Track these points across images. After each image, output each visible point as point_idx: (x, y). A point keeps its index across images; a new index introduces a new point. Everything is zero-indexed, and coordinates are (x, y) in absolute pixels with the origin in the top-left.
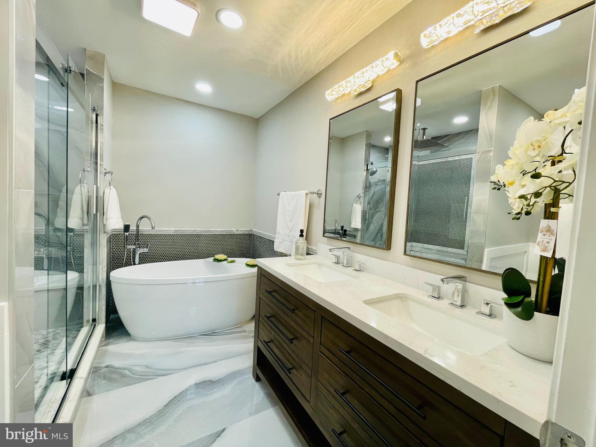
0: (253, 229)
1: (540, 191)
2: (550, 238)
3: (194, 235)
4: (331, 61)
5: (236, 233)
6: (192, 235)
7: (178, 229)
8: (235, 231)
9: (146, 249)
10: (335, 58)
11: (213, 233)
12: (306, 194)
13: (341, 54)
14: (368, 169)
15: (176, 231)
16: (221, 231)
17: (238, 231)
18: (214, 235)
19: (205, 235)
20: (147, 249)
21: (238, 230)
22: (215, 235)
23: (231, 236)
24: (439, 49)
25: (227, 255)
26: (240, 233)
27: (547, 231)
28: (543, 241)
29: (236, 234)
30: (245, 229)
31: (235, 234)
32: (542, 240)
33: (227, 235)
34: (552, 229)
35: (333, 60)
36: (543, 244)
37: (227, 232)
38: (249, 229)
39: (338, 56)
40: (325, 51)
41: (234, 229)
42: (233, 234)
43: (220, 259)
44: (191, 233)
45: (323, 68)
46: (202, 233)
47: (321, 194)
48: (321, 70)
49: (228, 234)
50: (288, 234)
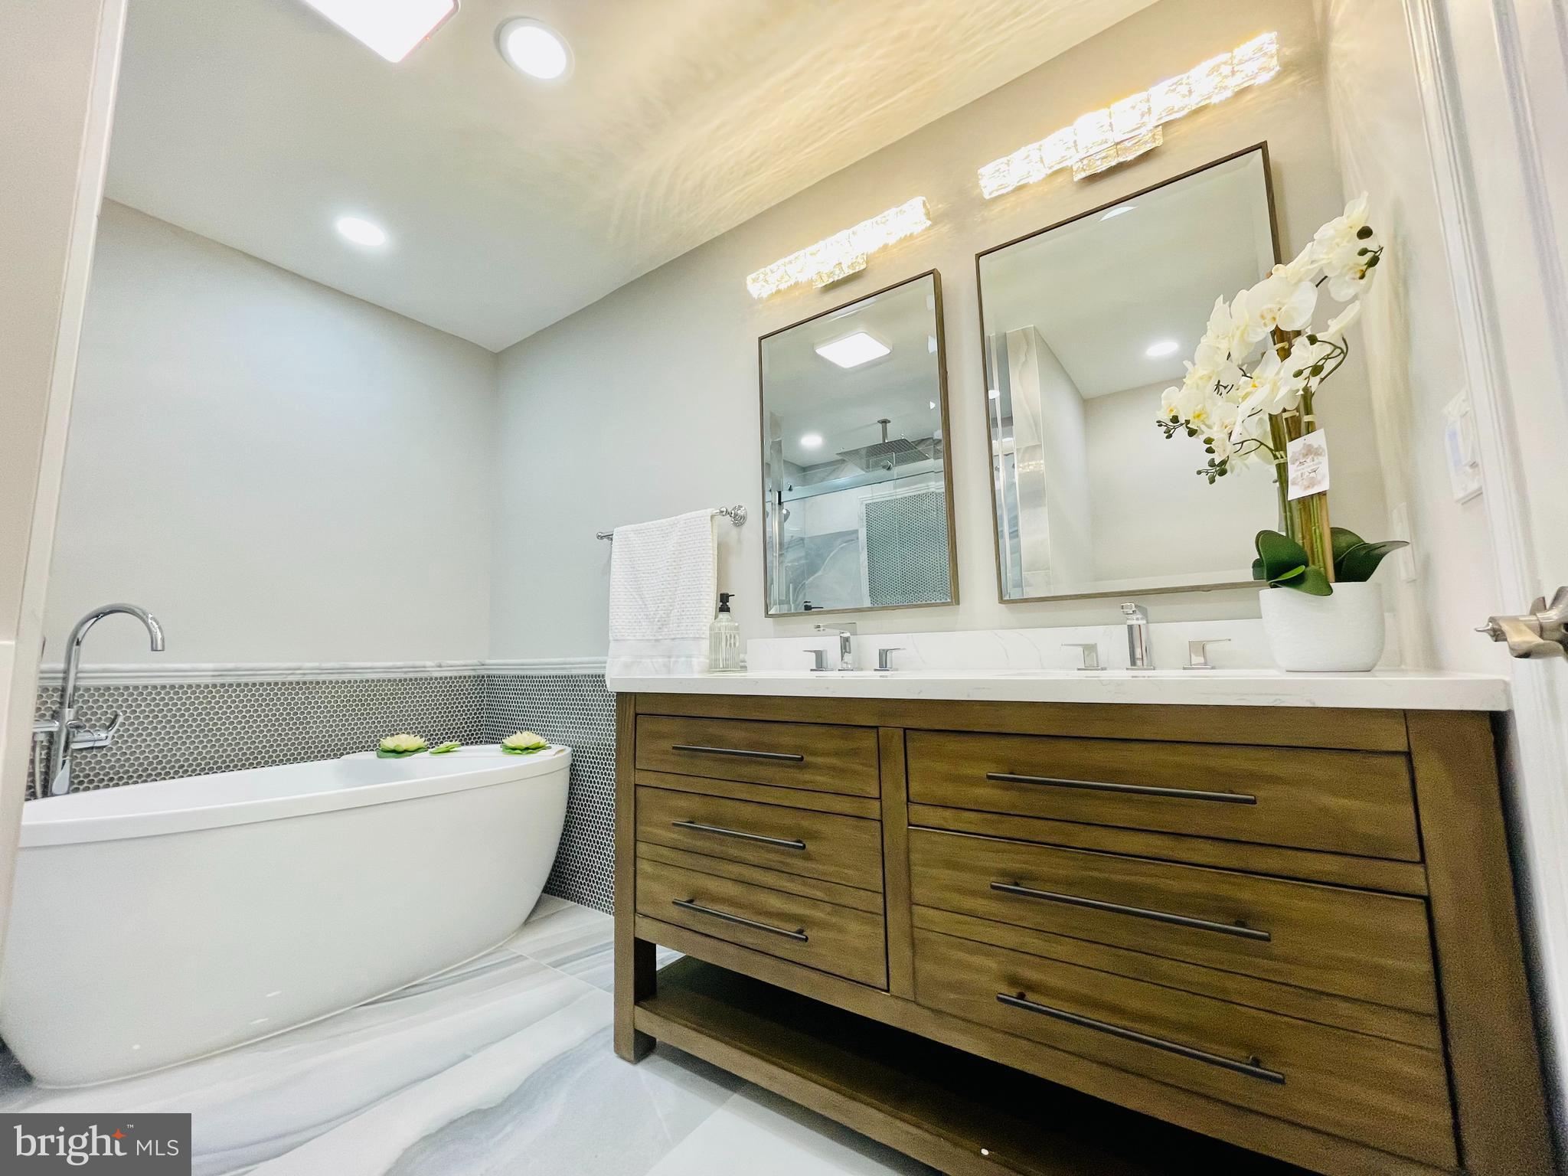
0: (488, 661)
1: (1320, 363)
2: (1316, 461)
3: (291, 683)
4: (745, 217)
5: (438, 675)
6: (284, 684)
7: (230, 665)
8: (433, 667)
9: (103, 735)
10: (758, 210)
11: (358, 677)
12: (712, 517)
13: (773, 204)
14: (782, 501)
15: (221, 672)
16: (387, 669)
17: (440, 666)
18: (361, 681)
19: (331, 682)
20: (111, 733)
21: (443, 664)
22: (367, 681)
23: (420, 683)
24: (1008, 205)
25: (422, 737)
26: (448, 674)
27: (1306, 455)
28: (1302, 474)
29: (436, 679)
30: (462, 662)
31: (431, 679)
32: (1299, 473)
33: (405, 680)
34: (1315, 446)
35: (753, 214)
36: (1305, 477)
37: (406, 672)
38: (475, 662)
39: (766, 207)
40: (740, 188)
41: (428, 663)
42: (426, 679)
43: (404, 747)
44: (279, 679)
45: (723, 231)
46: (321, 678)
47: (744, 518)
48: (717, 234)
49: (411, 680)
50: (651, 638)
